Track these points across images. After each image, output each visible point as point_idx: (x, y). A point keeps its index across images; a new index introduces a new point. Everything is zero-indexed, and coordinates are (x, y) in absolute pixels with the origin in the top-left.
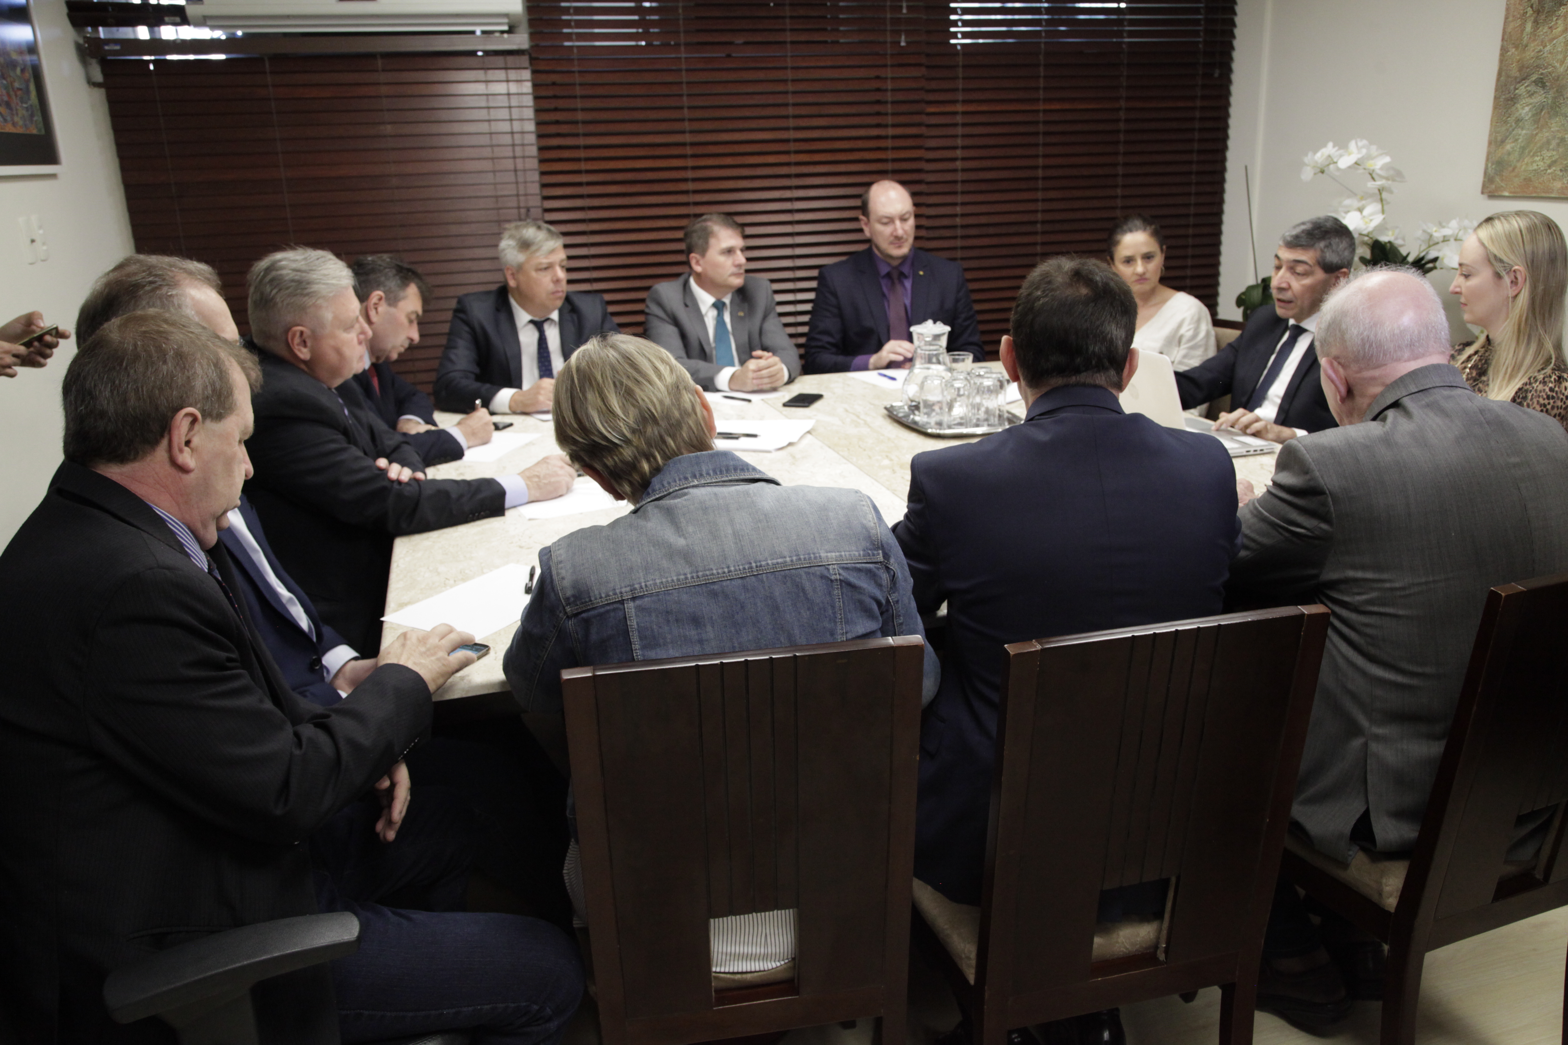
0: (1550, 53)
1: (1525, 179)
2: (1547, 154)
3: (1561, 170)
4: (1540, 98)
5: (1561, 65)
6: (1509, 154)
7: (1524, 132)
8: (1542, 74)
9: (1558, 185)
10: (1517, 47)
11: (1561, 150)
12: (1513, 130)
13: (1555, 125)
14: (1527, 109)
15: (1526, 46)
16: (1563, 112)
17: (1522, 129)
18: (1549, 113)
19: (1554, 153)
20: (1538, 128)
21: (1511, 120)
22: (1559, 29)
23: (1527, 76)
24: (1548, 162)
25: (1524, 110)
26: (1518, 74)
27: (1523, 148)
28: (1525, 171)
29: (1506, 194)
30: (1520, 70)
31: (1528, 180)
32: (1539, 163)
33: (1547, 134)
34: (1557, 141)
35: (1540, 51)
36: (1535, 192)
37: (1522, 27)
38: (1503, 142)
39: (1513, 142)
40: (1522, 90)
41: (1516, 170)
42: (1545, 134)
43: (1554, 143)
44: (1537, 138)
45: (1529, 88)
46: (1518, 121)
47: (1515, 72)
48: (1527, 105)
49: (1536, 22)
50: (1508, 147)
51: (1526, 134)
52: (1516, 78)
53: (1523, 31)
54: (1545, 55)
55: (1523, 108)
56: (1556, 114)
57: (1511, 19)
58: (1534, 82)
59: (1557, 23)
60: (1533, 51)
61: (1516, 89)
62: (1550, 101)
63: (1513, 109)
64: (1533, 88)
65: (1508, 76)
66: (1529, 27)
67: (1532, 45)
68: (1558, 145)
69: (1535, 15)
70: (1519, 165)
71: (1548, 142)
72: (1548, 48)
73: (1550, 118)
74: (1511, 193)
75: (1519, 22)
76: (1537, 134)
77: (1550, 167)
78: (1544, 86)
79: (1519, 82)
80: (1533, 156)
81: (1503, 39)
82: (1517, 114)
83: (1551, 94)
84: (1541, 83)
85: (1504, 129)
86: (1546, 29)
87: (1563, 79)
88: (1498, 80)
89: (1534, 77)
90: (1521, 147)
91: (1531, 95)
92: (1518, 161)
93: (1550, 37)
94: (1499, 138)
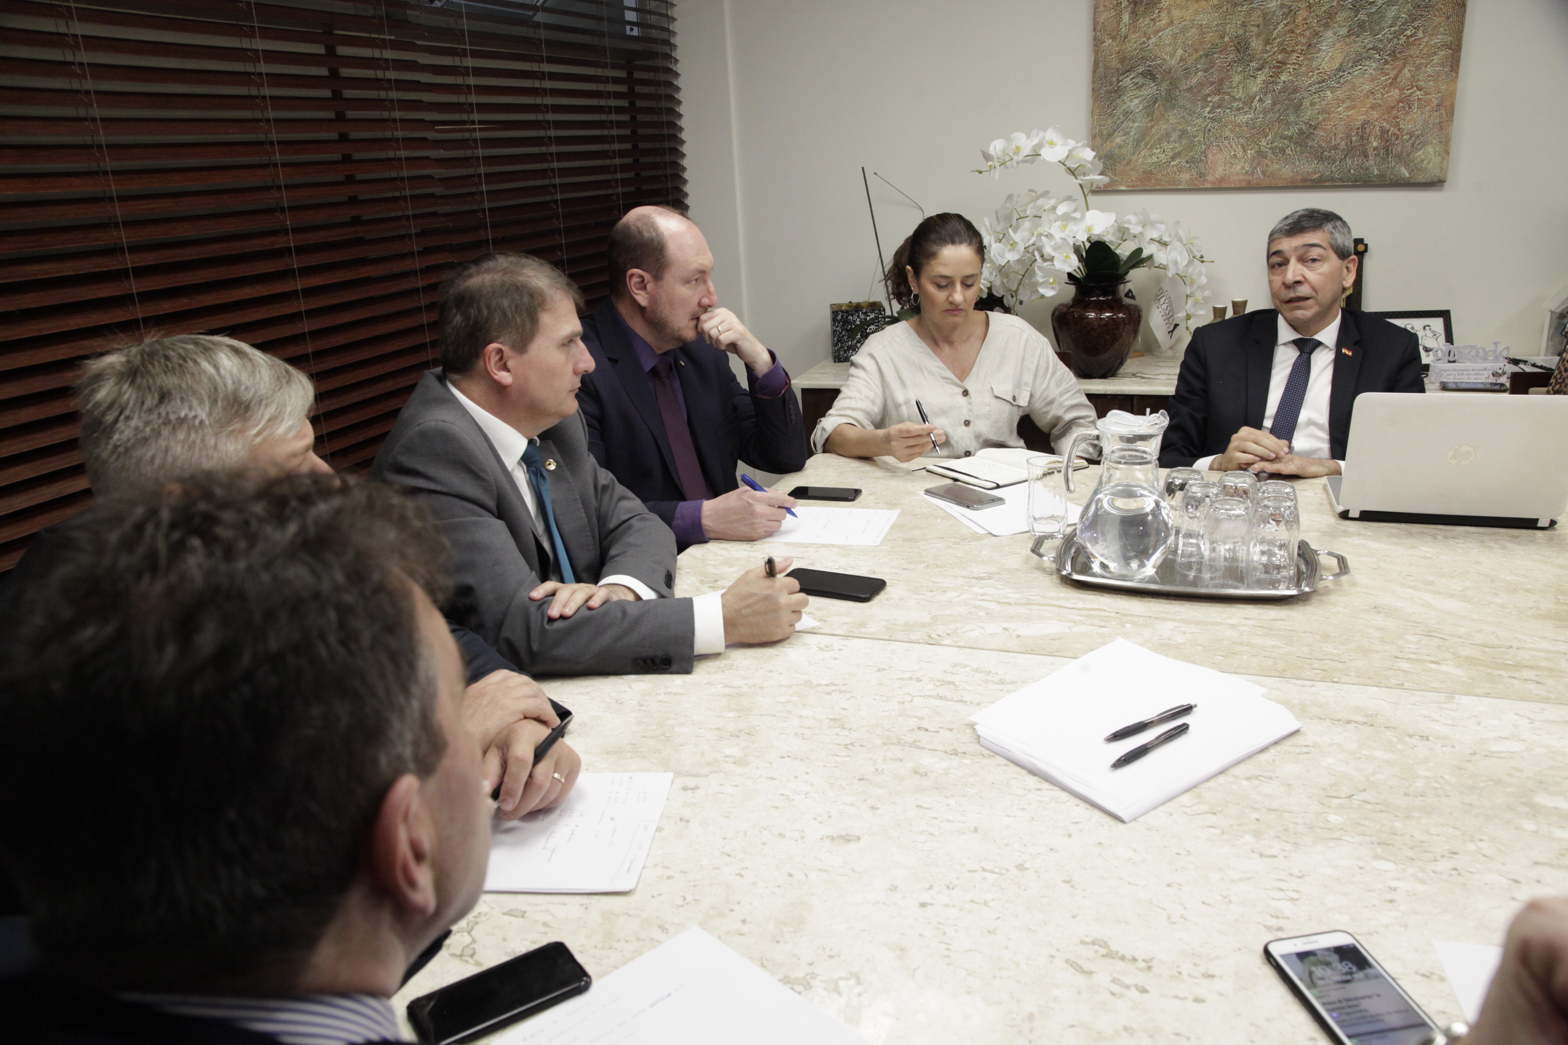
0: (1157, 45)
1: (1144, 172)
2: (1169, 147)
3: (1187, 162)
4: (1150, 90)
5: (1171, 58)
6: (1120, 147)
7: (1136, 124)
8: (1149, 66)
9: (1185, 176)
10: (1114, 38)
11: (1183, 142)
12: (1122, 123)
13: (1173, 117)
14: (1136, 101)
15: (1126, 37)
16: (1181, 104)
17: (1134, 122)
18: (1163, 105)
19: (1177, 145)
20: (1152, 120)
21: (1118, 112)
22: (1163, 22)
23: (1131, 68)
24: (1171, 154)
25: (1133, 102)
26: (1119, 66)
27: (1137, 143)
28: (1143, 163)
29: (1123, 188)
30: (1122, 61)
31: (1148, 174)
32: (1158, 156)
33: (1165, 126)
34: (1178, 133)
35: (1144, 43)
36: (1159, 185)
37: (1118, 18)
38: (1110, 135)
39: (1125, 135)
40: (1127, 82)
41: (1132, 163)
42: (1163, 127)
43: (1174, 136)
44: (1154, 130)
45: (1136, 80)
46: (1126, 113)
47: (1115, 63)
48: (1136, 98)
49: (1133, 13)
50: (1118, 140)
51: (1138, 127)
52: (1118, 70)
53: (1119, 23)
54: (1151, 47)
55: (1131, 101)
56: (1173, 107)
57: (1101, 8)
58: (1141, 74)
59: (1159, 16)
60: (1135, 42)
61: (1119, 81)
62: (1163, 94)
63: (1119, 101)
64: (1140, 80)
65: (1107, 68)
66: (1126, 18)
67: (1133, 37)
68: (1180, 137)
69: (1132, 6)
70: (1134, 158)
71: (1168, 135)
72: (1153, 40)
73: (1166, 110)
74: (1128, 186)
75: (1113, 13)
76: (1152, 127)
77: (1173, 159)
78: (1153, 78)
79: (1123, 74)
80: (1151, 148)
81: (1095, 30)
82: (1125, 107)
83: (1164, 86)
84: (1150, 75)
85: (1110, 121)
86: (1147, 21)
87: (1175, 71)
88: (1095, 71)
89: (1140, 69)
90: (1134, 140)
91: (1139, 87)
92: (1133, 154)
93: (1155, 29)
94: (1105, 132)
